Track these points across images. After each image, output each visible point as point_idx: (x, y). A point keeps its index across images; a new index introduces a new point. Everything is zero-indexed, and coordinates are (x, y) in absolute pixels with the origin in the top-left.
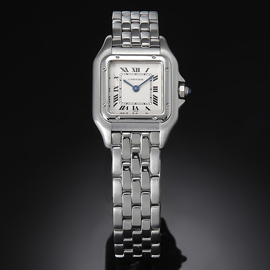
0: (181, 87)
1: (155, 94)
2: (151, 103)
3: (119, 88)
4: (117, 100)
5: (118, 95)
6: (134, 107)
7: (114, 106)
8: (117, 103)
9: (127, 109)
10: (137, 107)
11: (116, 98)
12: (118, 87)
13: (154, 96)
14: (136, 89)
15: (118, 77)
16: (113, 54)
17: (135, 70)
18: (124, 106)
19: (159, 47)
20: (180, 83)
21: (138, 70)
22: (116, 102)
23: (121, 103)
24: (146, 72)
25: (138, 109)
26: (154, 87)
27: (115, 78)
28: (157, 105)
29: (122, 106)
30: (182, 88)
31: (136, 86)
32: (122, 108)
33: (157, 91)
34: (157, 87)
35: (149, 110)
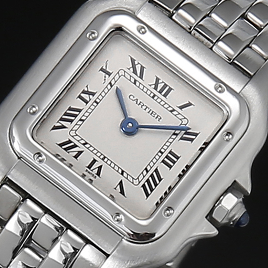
0: (230, 195)
1: (163, 169)
2: (136, 182)
3: (93, 98)
4: (71, 121)
5: (80, 111)
6: (94, 161)
7: (55, 128)
8: (63, 127)
9: (76, 157)
10: (100, 168)
11: (71, 115)
12: (93, 94)
13: (156, 171)
14: (130, 128)
15: (109, 74)
16: (139, 16)
17: (160, 87)
18: (75, 146)
19: (250, 77)
20: (234, 188)
21: (166, 91)
22: (64, 123)
23: (73, 133)
24: (181, 108)
25: (98, 174)
26: (170, 152)
27: (102, 70)
28: (148, 195)
29: (70, 142)
30: (230, 202)
31: (133, 121)
32: (67, 145)
33: (170, 167)
34: (178, 158)
35: (122, 192)
